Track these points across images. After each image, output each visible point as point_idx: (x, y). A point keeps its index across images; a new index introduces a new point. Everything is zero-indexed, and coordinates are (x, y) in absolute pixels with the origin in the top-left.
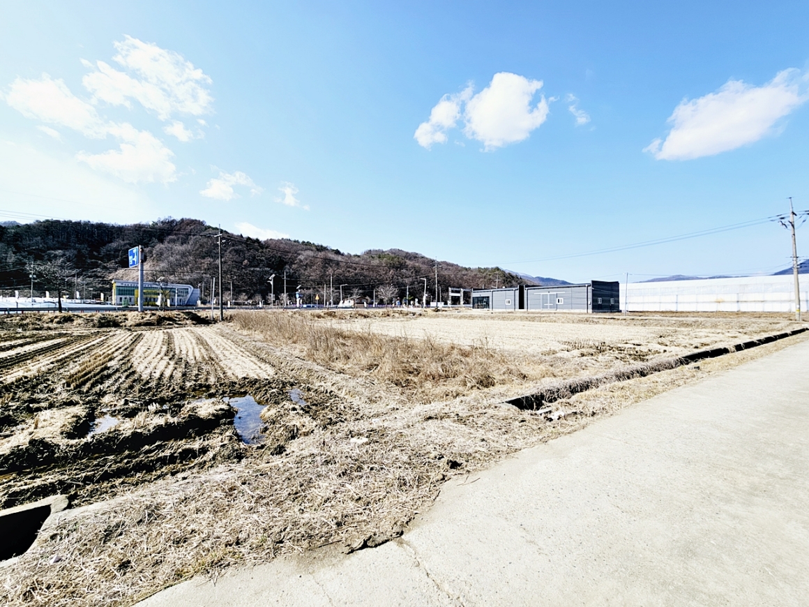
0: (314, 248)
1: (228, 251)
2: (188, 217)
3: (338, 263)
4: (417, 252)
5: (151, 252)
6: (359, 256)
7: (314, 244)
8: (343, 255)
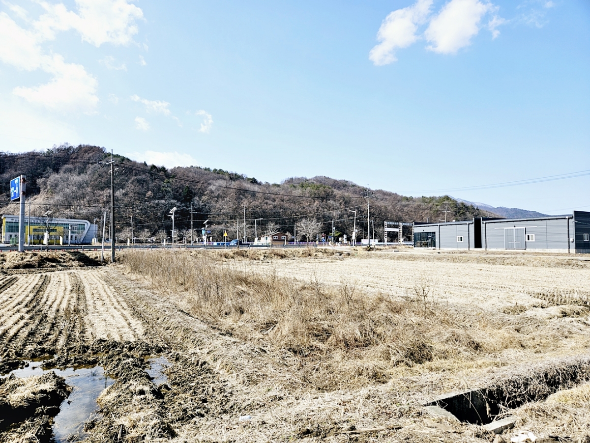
0: (227, 177)
1: (130, 181)
2: (86, 144)
3: (254, 194)
4: (347, 180)
5: (45, 183)
6: (278, 186)
7: (227, 172)
8: (260, 184)
